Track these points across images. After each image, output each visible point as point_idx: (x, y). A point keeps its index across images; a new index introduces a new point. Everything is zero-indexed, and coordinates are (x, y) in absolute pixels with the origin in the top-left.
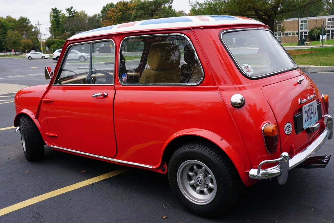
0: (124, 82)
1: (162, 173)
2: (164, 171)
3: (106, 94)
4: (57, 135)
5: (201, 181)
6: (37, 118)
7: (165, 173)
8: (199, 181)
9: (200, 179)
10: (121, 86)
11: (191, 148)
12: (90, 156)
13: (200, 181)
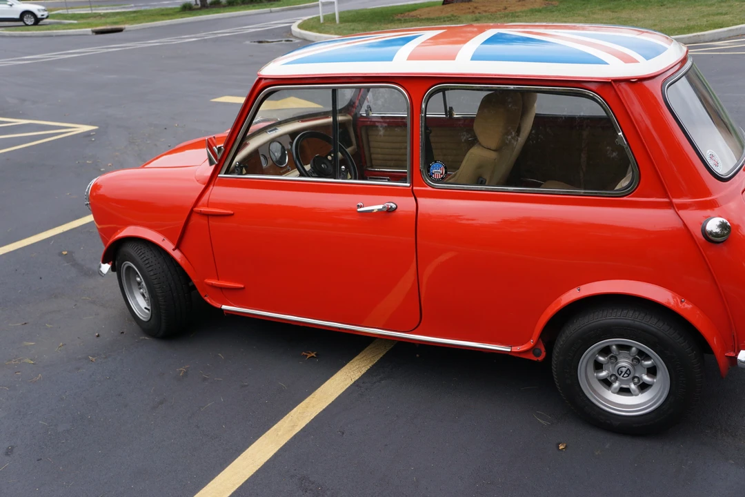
0: (437, 181)
1: (535, 359)
2: (538, 355)
3: (394, 206)
4: (243, 286)
5: (628, 372)
6: (178, 247)
7: (540, 359)
8: (622, 372)
9: (624, 369)
10: (429, 188)
11: (617, 317)
12: (339, 328)
13: (626, 373)
